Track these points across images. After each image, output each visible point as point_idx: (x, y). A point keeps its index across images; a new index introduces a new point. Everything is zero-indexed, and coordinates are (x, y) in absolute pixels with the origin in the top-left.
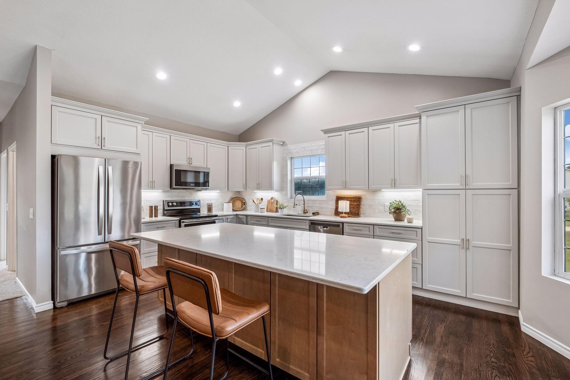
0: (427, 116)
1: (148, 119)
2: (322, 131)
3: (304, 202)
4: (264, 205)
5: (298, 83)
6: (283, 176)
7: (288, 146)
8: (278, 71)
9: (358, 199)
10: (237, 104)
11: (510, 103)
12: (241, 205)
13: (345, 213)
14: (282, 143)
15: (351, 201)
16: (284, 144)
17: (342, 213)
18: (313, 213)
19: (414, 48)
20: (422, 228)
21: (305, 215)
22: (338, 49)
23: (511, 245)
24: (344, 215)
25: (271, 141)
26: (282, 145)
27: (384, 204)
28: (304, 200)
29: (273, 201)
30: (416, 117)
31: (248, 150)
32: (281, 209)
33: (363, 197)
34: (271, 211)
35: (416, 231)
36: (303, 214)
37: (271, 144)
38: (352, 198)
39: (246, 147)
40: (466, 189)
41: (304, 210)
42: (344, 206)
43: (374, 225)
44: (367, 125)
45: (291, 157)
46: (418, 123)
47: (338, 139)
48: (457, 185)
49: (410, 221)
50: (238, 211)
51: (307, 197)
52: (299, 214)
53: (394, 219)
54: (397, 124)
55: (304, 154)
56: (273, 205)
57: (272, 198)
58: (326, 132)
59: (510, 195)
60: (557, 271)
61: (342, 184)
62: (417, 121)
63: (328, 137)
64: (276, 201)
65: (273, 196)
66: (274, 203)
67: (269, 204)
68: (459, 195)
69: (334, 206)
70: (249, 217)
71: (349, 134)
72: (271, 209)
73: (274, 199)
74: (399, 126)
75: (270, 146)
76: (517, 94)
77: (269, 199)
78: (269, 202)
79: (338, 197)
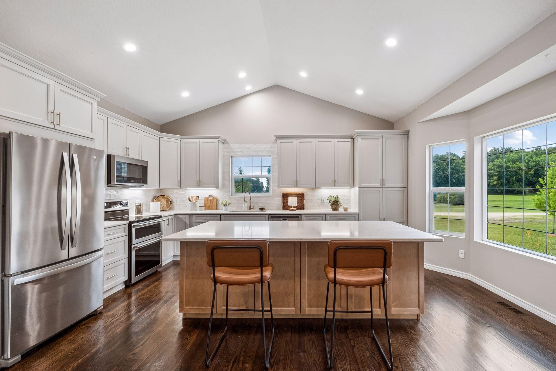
0: (361, 138)
1: (106, 96)
2: (275, 136)
3: (250, 199)
4: (201, 202)
5: (249, 88)
6: (225, 174)
7: (231, 145)
8: (242, 75)
9: (301, 195)
10: (185, 94)
11: (404, 139)
12: (166, 204)
13: (294, 207)
14: (223, 141)
15: (298, 197)
16: (225, 142)
17: (291, 207)
18: (260, 209)
20: (358, 214)
21: (250, 210)
22: (303, 74)
23: (404, 220)
24: (293, 208)
25: (217, 138)
26: (223, 142)
27: (321, 199)
28: (250, 197)
29: (211, 198)
30: (349, 137)
31: (183, 144)
33: (305, 194)
34: (209, 209)
35: (355, 216)
36: (248, 210)
37: (216, 141)
38: (299, 194)
39: (181, 140)
40: (383, 188)
41: (250, 206)
42: (293, 201)
43: (326, 214)
44: (315, 137)
45: (232, 155)
47: (290, 145)
48: (378, 185)
49: (346, 210)
50: (164, 211)
51: (252, 194)
52: (245, 210)
53: (332, 209)
54: (336, 140)
56: (211, 203)
57: (210, 196)
58: (278, 137)
59: (404, 191)
60: (431, 230)
61: (293, 183)
62: (349, 140)
63: (281, 142)
64: (215, 198)
65: (212, 194)
66: (213, 201)
67: (206, 202)
68: (379, 191)
69: (279, 201)
70: (193, 216)
71: (300, 142)
72: (210, 207)
73: (213, 196)
74: (338, 142)
75: (215, 143)
76: (407, 134)
77: (207, 196)
78: (207, 199)
79: (285, 194)
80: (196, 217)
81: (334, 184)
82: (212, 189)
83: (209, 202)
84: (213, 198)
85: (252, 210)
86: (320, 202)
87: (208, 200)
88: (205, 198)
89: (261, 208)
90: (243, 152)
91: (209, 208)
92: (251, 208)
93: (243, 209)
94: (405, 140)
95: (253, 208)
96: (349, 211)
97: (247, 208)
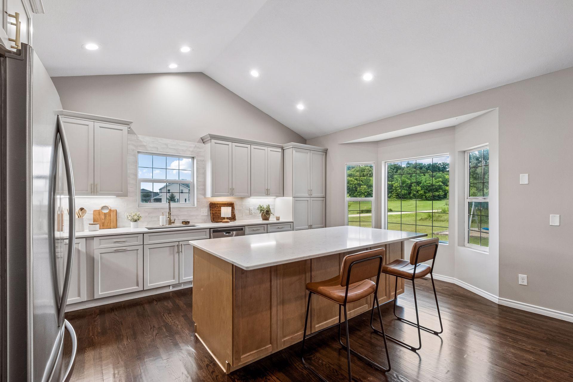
0: (295, 151)
4: (89, 217)
7: (138, 136)
9: (230, 205)
13: (227, 218)
18: (183, 223)
19: (300, 107)
20: (293, 223)
21: (170, 226)
23: (324, 224)
24: (226, 220)
25: (127, 124)
27: (250, 209)
28: (170, 208)
29: (105, 211)
30: (279, 147)
32: (136, 221)
33: (234, 204)
35: (291, 225)
36: (168, 226)
37: (125, 128)
38: (225, 204)
40: (310, 197)
41: (170, 220)
42: (226, 212)
44: (251, 143)
46: (280, 152)
47: (225, 148)
48: (307, 195)
49: (278, 219)
52: (163, 225)
53: (262, 219)
54: (269, 149)
55: (167, 152)
56: (106, 217)
57: (103, 208)
58: (213, 137)
61: (229, 191)
62: (280, 150)
63: (215, 143)
64: (113, 211)
65: (107, 205)
66: (110, 215)
67: (98, 216)
68: (308, 200)
69: (206, 212)
70: (95, 238)
71: (235, 146)
72: (106, 224)
73: (110, 208)
74: (271, 151)
75: (122, 130)
76: (326, 152)
77: (98, 208)
78: (99, 213)
79: (213, 204)
80: (100, 240)
81: (267, 193)
82: (108, 198)
83: (103, 217)
84: (110, 210)
85: (173, 225)
86: (249, 212)
87: (101, 214)
88: (95, 211)
89: (185, 222)
90: (157, 148)
91: (103, 226)
92: (170, 222)
93: (161, 224)
94: (324, 156)
95: (173, 223)
96: (281, 220)
97: (166, 223)
